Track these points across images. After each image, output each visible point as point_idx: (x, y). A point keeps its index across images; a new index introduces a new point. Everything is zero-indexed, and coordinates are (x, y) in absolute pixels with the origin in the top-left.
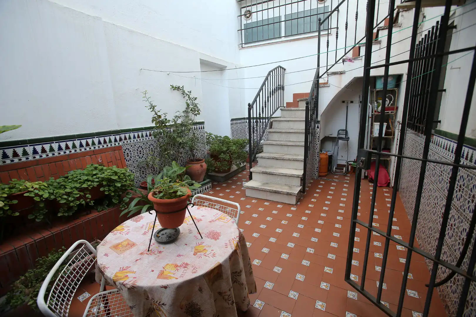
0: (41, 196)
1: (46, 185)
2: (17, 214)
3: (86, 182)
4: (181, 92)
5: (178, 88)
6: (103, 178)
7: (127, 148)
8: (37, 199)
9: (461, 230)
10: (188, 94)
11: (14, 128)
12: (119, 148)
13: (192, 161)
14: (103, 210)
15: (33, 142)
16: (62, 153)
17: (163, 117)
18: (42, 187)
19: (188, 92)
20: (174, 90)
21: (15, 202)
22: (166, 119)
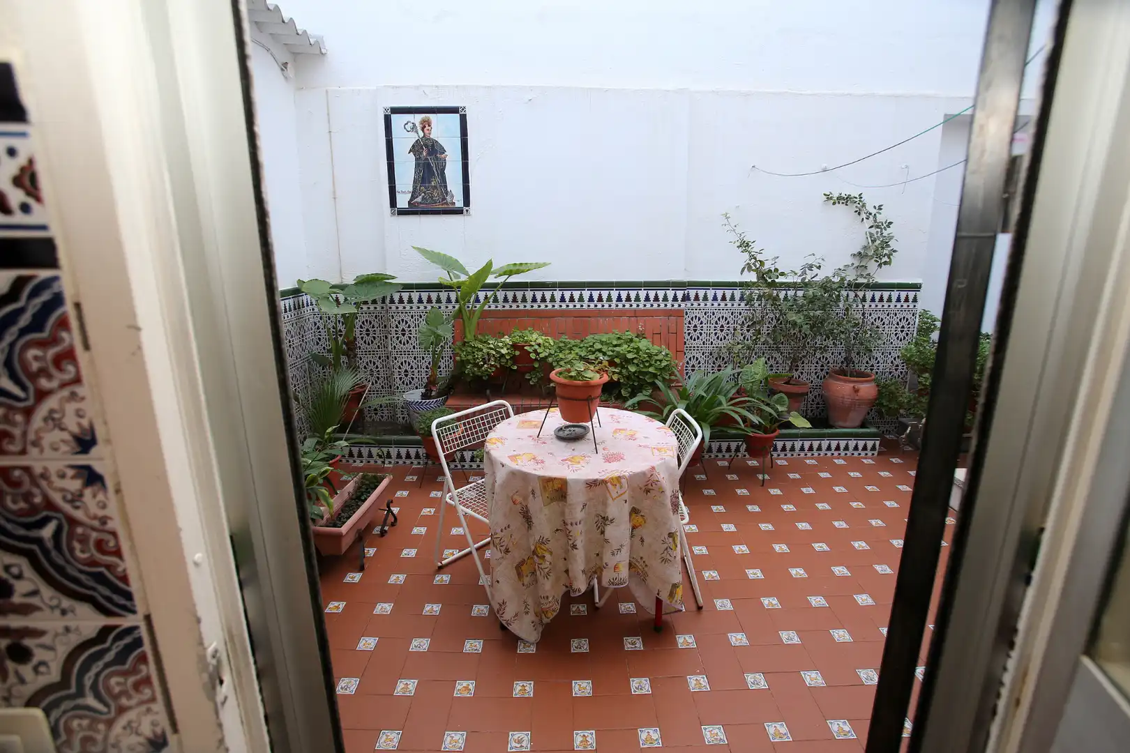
0: (538, 354)
1: (552, 344)
2: (515, 368)
3: (597, 353)
4: (853, 208)
5: (845, 200)
6: (618, 352)
7: (696, 317)
8: (533, 356)
10: (874, 211)
11: (538, 266)
12: (679, 314)
13: (842, 372)
14: (606, 401)
15: (564, 286)
16: (592, 306)
17: (767, 266)
18: (547, 344)
19: (875, 207)
20: (834, 203)
21: (517, 353)
22: (776, 270)
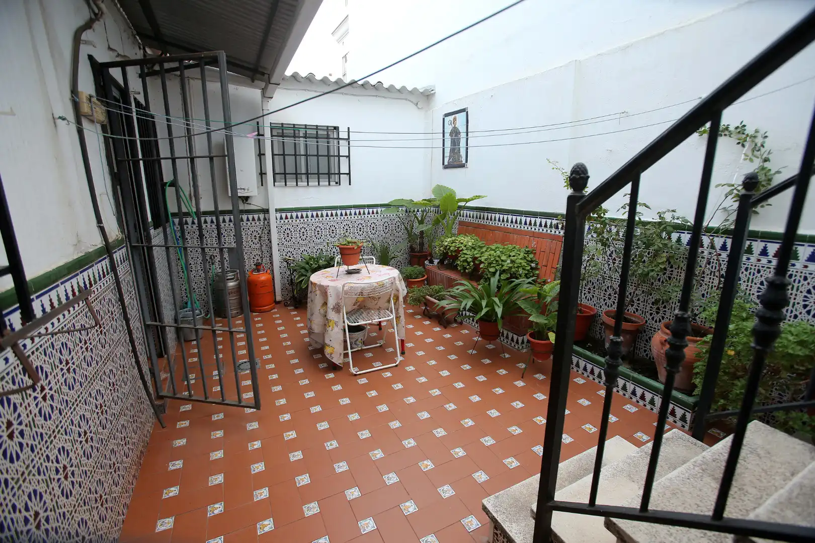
9: (59, 347)
